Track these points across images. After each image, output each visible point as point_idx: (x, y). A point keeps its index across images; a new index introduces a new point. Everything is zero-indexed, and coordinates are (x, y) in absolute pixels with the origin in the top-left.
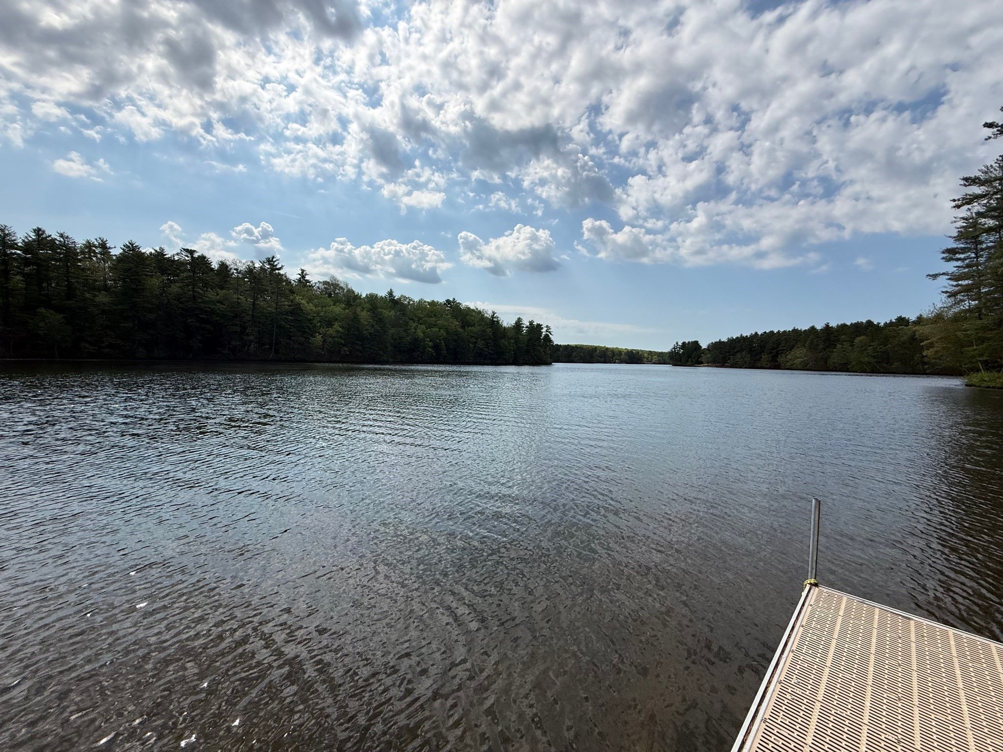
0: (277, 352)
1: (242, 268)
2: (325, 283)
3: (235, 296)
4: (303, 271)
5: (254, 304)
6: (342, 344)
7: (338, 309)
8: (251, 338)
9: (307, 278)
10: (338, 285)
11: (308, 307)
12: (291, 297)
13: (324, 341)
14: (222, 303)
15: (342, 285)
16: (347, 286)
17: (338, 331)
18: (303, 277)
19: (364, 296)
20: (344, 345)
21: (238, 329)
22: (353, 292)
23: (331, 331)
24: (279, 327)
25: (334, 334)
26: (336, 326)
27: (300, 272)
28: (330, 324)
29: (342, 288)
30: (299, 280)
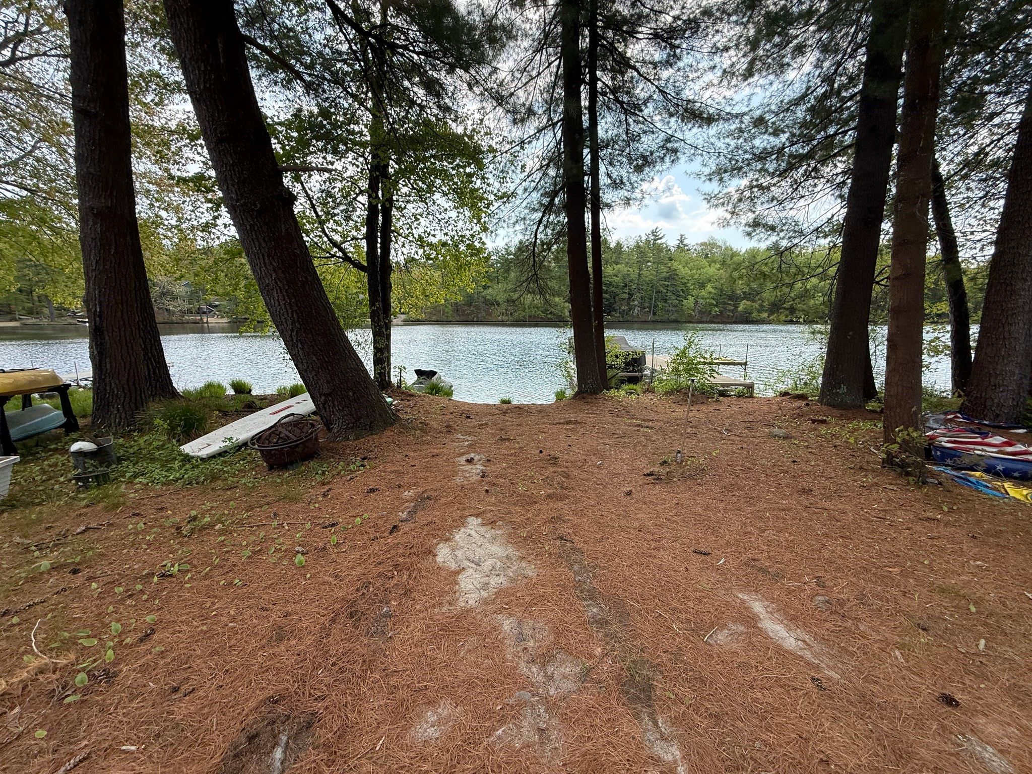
0: (654, 314)
1: (632, 243)
2: (702, 244)
3: (626, 269)
4: (682, 236)
5: (639, 275)
6: (713, 304)
7: (712, 270)
8: (636, 303)
9: (686, 242)
10: (715, 244)
11: (683, 271)
12: (669, 265)
13: (696, 303)
14: (616, 276)
15: (720, 244)
16: (725, 244)
17: (710, 293)
18: (682, 242)
19: (743, 251)
20: (716, 306)
21: (626, 296)
22: (731, 249)
23: (703, 293)
24: (658, 292)
25: (707, 295)
26: (709, 287)
27: (679, 238)
28: (702, 286)
29: (719, 247)
30: (679, 247)
